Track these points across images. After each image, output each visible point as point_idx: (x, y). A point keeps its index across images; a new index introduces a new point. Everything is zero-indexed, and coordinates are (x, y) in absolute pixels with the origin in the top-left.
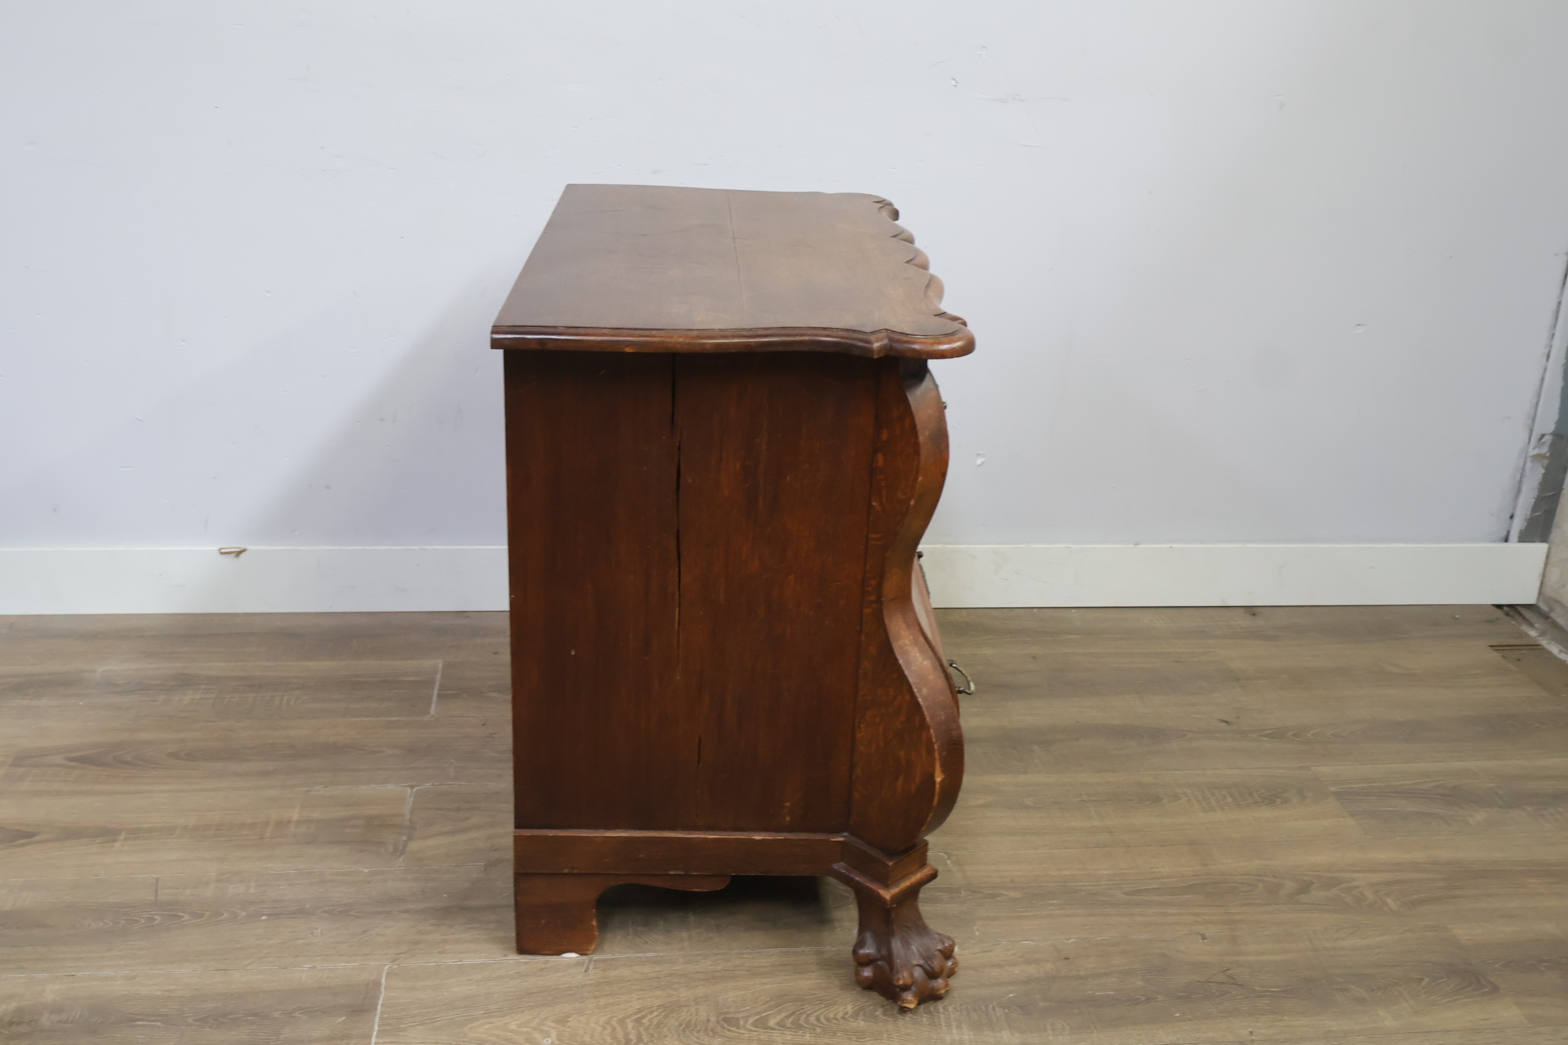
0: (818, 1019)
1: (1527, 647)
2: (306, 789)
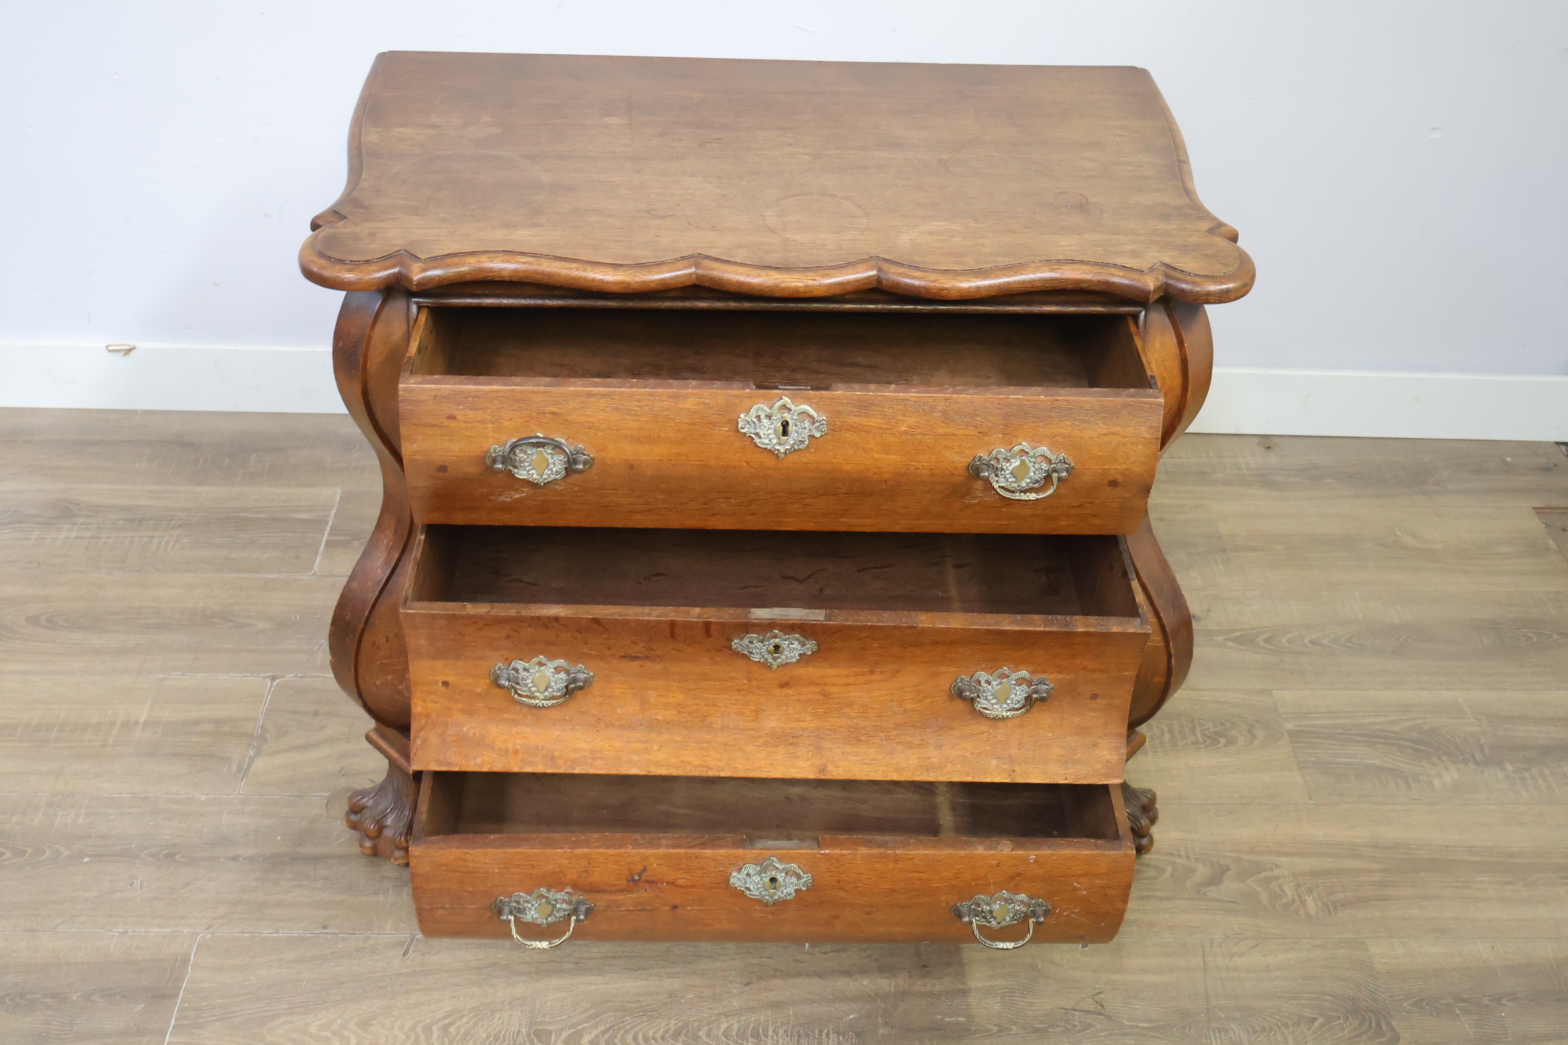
2: (161, 676)
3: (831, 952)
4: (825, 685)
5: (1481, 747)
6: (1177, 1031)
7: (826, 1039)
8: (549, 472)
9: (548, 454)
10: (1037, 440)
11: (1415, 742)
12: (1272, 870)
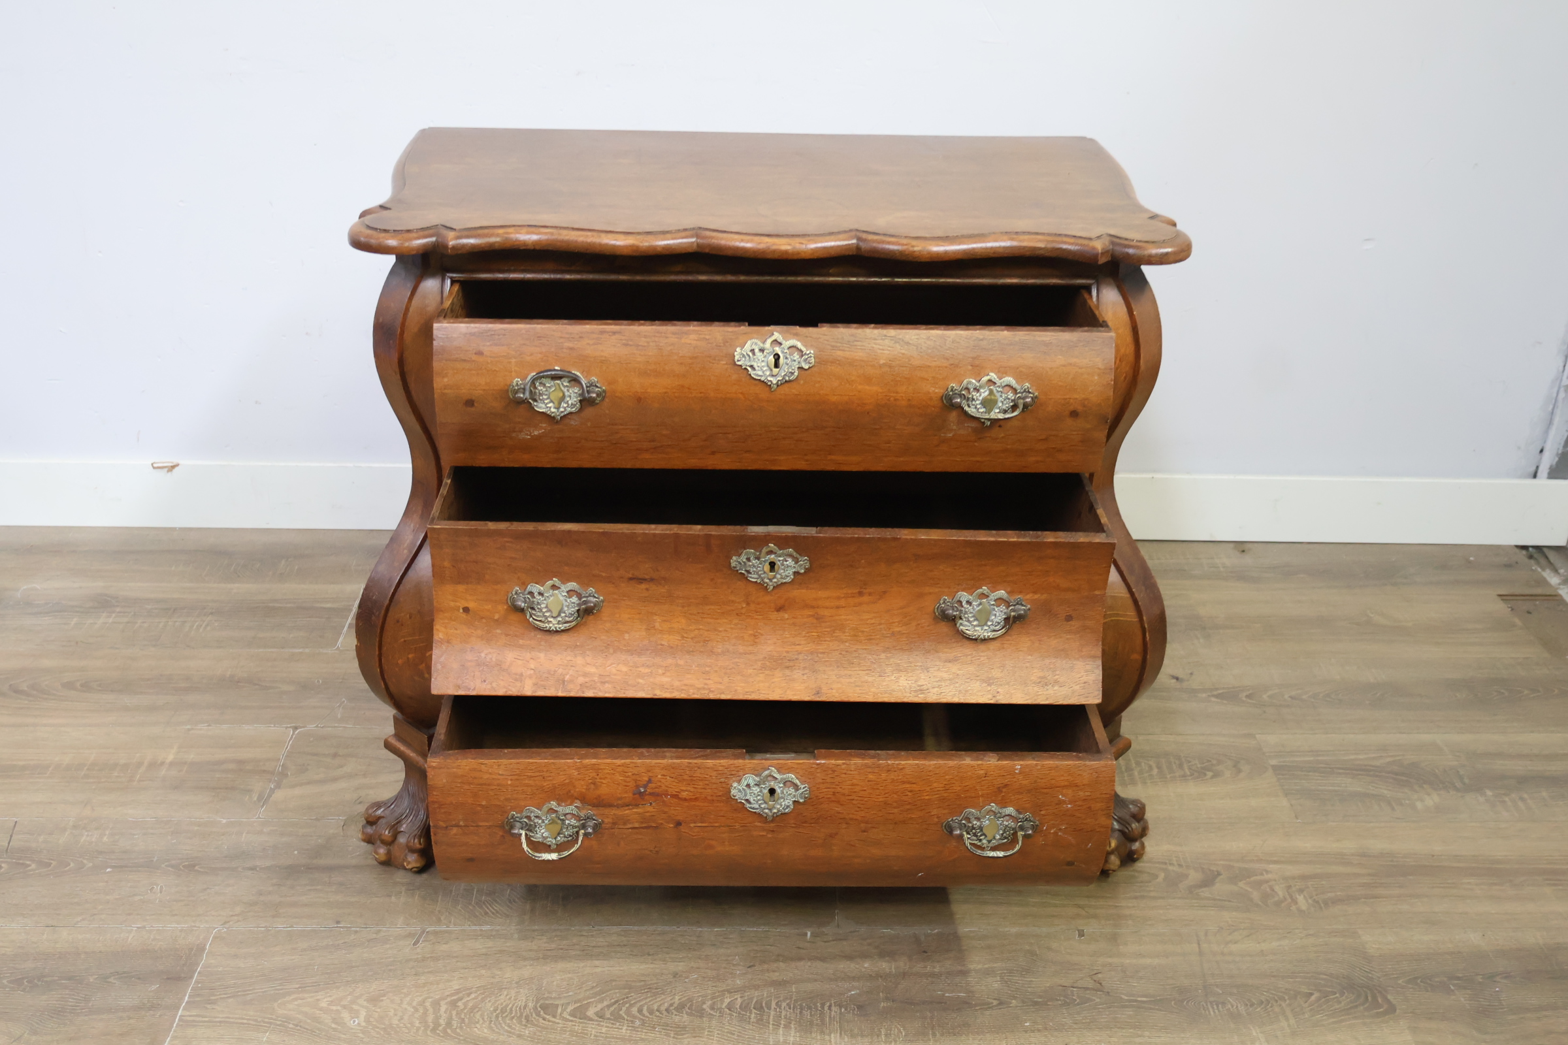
0: (640, 1011)
1: (1540, 598)
2: (188, 727)
3: (834, 940)
4: (818, 607)
5: (1461, 778)
6: (1175, 1004)
7: (828, 1011)
8: (566, 405)
9: (564, 386)
11: (1397, 774)
12: (1262, 874)
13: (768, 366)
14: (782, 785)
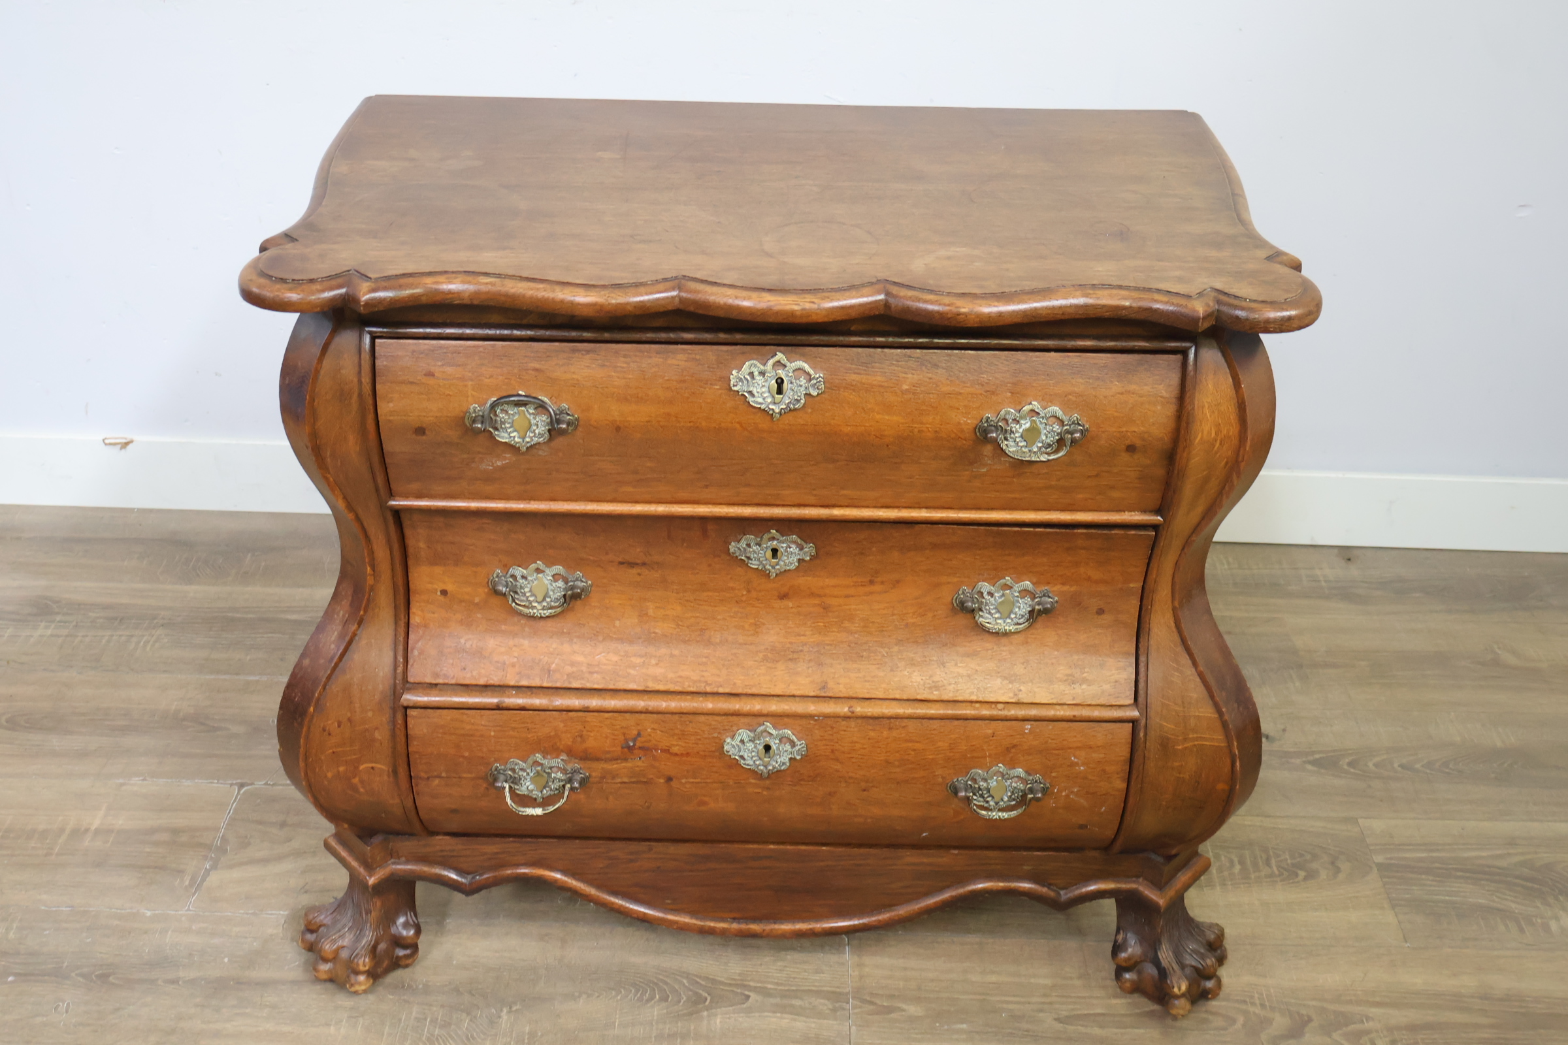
4: (825, 596)
8: (532, 435)
9: (530, 414)
10: (1047, 400)
13: (769, 392)
14: (777, 741)
